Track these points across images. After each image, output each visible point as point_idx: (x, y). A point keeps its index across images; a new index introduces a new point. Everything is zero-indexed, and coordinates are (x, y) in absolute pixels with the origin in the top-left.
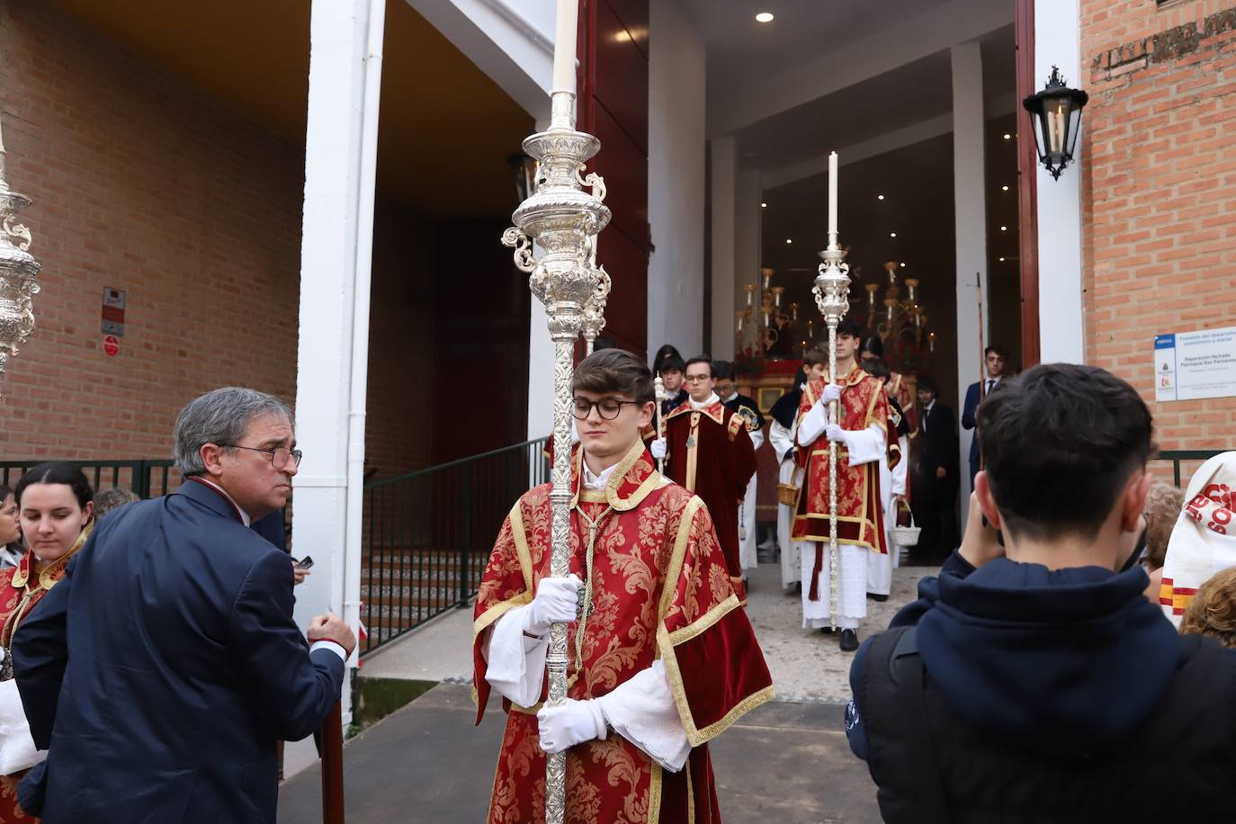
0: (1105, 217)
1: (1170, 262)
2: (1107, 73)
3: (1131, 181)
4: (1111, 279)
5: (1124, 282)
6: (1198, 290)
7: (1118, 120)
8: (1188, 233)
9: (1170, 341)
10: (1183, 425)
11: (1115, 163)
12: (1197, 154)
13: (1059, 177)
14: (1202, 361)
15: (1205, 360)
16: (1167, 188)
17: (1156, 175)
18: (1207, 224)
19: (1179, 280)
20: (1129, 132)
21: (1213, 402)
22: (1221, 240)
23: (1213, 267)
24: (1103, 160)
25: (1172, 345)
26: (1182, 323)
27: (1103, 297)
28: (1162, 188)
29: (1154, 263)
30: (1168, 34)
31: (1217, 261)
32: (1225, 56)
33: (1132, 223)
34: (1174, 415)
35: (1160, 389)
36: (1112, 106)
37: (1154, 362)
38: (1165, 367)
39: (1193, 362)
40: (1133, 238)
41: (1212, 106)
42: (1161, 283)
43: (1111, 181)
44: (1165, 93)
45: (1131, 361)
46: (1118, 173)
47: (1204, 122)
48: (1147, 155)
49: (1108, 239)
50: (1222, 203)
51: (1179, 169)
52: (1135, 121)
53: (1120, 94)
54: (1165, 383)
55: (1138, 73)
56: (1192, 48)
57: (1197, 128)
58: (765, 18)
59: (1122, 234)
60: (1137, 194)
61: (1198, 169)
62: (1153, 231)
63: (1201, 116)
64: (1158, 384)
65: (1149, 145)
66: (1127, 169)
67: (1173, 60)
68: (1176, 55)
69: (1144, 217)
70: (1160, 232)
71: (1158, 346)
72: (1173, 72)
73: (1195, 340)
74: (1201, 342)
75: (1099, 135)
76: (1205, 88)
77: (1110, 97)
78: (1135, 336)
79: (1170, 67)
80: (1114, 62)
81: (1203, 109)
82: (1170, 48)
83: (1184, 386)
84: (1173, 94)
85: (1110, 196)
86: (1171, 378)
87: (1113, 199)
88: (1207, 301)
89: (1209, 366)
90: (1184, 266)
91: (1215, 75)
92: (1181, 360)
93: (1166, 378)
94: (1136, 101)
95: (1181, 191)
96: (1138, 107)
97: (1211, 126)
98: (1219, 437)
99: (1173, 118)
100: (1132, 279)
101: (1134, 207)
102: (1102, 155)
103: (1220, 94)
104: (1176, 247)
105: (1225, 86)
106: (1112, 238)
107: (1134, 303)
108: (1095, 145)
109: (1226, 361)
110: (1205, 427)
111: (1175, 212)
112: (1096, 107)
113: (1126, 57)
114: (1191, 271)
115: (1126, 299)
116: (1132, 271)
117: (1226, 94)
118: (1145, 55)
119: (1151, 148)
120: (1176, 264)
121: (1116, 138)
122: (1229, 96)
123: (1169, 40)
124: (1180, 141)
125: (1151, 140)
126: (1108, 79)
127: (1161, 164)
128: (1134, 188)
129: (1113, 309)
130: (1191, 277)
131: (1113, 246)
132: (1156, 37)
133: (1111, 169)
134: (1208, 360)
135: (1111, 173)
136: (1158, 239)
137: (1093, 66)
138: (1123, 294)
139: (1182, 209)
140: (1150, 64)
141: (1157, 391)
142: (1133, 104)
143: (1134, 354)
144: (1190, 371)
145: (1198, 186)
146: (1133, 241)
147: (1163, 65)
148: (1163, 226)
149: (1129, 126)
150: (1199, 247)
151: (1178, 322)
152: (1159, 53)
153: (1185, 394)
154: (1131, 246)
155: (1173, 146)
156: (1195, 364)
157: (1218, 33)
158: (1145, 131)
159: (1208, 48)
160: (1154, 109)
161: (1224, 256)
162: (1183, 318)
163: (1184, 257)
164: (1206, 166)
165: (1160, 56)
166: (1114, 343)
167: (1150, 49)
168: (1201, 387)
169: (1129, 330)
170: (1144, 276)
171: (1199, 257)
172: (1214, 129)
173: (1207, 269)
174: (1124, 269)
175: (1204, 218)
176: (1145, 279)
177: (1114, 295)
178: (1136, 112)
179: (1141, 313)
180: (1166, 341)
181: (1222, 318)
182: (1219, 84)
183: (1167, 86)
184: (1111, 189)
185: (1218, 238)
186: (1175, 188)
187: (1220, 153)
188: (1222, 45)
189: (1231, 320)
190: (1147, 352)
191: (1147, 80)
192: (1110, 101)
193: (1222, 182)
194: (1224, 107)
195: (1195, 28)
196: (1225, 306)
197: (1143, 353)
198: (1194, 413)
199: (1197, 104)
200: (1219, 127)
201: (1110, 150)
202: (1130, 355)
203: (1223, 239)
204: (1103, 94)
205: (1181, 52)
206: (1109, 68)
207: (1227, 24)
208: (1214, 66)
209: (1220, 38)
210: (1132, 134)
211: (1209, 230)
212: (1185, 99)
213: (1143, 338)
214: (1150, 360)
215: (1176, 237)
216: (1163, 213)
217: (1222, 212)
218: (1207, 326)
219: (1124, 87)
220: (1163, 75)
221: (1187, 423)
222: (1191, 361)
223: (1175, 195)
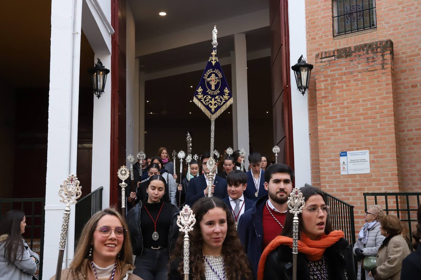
0: (321, 110)
1: (345, 127)
2: (321, 60)
3: (330, 98)
4: (324, 131)
5: (328, 133)
6: (354, 137)
7: (325, 77)
8: (350, 118)
9: (345, 154)
10: (350, 183)
11: (324, 91)
12: (353, 91)
13: (304, 94)
14: (356, 161)
15: (357, 161)
16: (343, 102)
17: (339, 97)
18: (356, 115)
19: (348, 133)
20: (329, 81)
21: (360, 175)
22: (361, 121)
23: (359, 130)
24: (320, 90)
25: (346, 155)
26: (349, 148)
27: (322, 138)
28: (341, 101)
29: (339, 127)
30: (342, 49)
31: (360, 128)
32: (361, 60)
33: (331, 112)
34: (347, 179)
35: (342, 170)
36: (323, 71)
37: (340, 161)
38: (344, 163)
39: (353, 161)
40: (332, 118)
41: (357, 76)
42: (341, 134)
43: (323, 97)
44: (341, 69)
45: (332, 160)
46: (326, 95)
47: (355, 80)
48: (336, 90)
49: (323, 118)
50: (361, 108)
51: (347, 96)
52: (331, 78)
53: (326, 68)
54: (344, 168)
55: (332, 61)
56: (350, 55)
57: (352, 82)
58: (163, 14)
59: (327, 116)
60: (332, 103)
61: (353, 96)
62: (338, 116)
63: (354, 78)
64: (341, 169)
65: (336, 87)
66: (329, 94)
67: (344, 59)
68: (344, 57)
69: (335, 111)
70: (341, 116)
71: (341, 156)
72: (345, 63)
73: (354, 154)
74: (356, 155)
75: (318, 81)
76: (355, 69)
77: (322, 68)
78: (333, 152)
79: (343, 61)
80: (323, 57)
81: (354, 76)
82: (343, 54)
83: (350, 170)
84: (344, 70)
85: (323, 102)
86: (346, 167)
87: (324, 103)
88: (357, 141)
89: (359, 163)
90: (349, 129)
91: (358, 65)
92: (349, 160)
93: (344, 167)
94: (331, 71)
95: (348, 103)
96: (332, 73)
97: (357, 82)
98: (363, 187)
99: (344, 78)
100: (331, 132)
101: (331, 107)
102: (320, 88)
103: (360, 72)
104: (346, 122)
105: (361, 70)
106: (324, 117)
107: (332, 140)
108: (317, 84)
109: (364, 161)
110: (358, 184)
111: (346, 110)
112: (317, 71)
113: (328, 55)
114: (351, 130)
115: (330, 139)
116: (331, 129)
117: (362, 72)
118: (334, 56)
119: (337, 88)
120: (346, 128)
121: (325, 83)
122: (363, 73)
123: (342, 52)
124: (347, 86)
125: (337, 85)
126: (322, 62)
127: (340, 93)
128: (331, 101)
129: (325, 142)
130: (352, 133)
131: (324, 120)
132: (338, 50)
133: (323, 93)
134: (358, 161)
135: (323, 95)
136: (340, 119)
137: (316, 57)
138: (328, 137)
139: (348, 109)
140: (336, 59)
141: (341, 171)
142: (331, 72)
143: (333, 158)
144: (352, 164)
145: (353, 102)
146: (332, 119)
147: (340, 60)
148: (342, 114)
149: (329, 79)
150: (354, 122)
151: (348, 147)
152: (339, 56)
153: (351, 172)
154: (331, 121)
155: (345, 88)
156: (354, 162)
157: (359, 52)
158: (335, 82)
159: (355, 56)
160: (338, 74)
161: (362, 126)
162: (350, 146)
163: (349, 125)
164: (356, 95)
165: (339, 57)
166: (326, 154)
167: (336, 53)
168: (356, 170)
169: (331, 149)
170: (336, 131)
171: (354, 126)
172: (358, 83)
173: (357, 130)
174: (328, 128)
175: (355, 113)
176: (336, 132)
177: (325, 137)
178: (331, 74)
179: (335, 144)
180: (344, 154)
181: (363, 147)
182: (359, 69)
183: (342, 67)
184: (323, 100)
185: (360, 120)
186: (345, 102)
187: (360, 92)
188: (360, 56)
189: (365, 148)
190: (337, 158)
191: (335, 64)
192: (322, 70)
193: (361, 101)
194: (361, 76)
195: (351, 49)
196: (363, 143)
197: (336, 158)
198: (354, 179)
199: (352, 74)
200: (360, 83)
201: (323, 87)
202: (331, 158)
203: (362, 120)
204: (320, 67)
205: (347, 56)
206: (322, 58)
207: (361, 49)
208: (357, 62)
209: (359, 53)
210: (330, 82)
211: (357, 117)
212: (348, 72)
213: (336, 153)
214: (338, 160)
215: (346, 119)
216: (342, 110)
217: (361, 111)
218: (357, 149)
219: (327, 66)
220: (340, 63)
221: (352, 182)
222: (352, 161)
223: (345, 104)
